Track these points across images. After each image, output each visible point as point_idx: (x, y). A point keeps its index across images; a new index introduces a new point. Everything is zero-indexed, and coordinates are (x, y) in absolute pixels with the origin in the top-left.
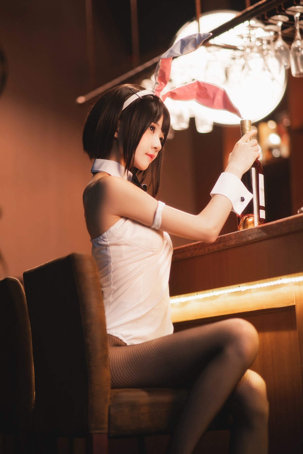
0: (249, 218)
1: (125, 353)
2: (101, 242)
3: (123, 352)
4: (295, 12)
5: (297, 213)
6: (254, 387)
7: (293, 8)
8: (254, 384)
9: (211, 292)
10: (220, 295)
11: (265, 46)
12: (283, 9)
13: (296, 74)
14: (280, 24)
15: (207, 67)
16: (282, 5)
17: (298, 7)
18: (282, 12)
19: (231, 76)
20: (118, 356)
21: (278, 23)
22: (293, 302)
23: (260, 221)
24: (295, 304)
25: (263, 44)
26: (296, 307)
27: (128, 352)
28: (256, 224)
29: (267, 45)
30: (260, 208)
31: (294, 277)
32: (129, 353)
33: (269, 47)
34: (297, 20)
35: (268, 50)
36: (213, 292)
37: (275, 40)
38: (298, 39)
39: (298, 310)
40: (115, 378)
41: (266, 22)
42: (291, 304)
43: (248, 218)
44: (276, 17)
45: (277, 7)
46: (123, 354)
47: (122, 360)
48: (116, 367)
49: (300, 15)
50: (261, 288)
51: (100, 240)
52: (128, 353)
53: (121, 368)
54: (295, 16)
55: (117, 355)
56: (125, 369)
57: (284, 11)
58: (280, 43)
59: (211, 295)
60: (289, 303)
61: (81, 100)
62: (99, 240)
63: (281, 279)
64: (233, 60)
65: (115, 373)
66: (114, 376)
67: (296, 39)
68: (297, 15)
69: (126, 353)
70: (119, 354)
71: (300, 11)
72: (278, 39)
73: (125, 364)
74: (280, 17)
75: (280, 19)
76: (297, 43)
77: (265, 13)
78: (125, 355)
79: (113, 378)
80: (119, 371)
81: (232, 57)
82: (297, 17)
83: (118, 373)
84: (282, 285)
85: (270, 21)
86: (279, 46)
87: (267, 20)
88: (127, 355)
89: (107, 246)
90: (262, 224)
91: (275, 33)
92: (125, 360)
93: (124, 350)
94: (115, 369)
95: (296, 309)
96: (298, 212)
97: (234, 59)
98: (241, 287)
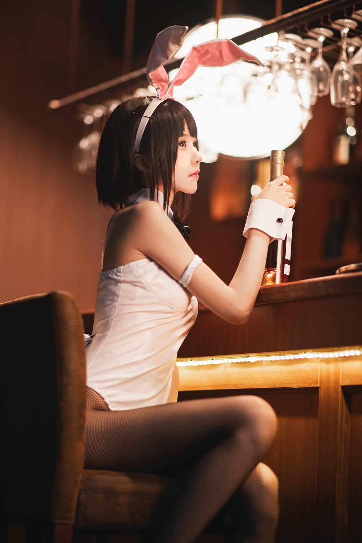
0: (269, 272)
1: (105, 419)
2: (112, 275)
3: (102, 419)
4: (343, 26)
5: (334, 273)
6: (264, 484)
7: (341, 21)
8: (265, 481)
9: (210, 360)
10: (220, 364)
11: (298, 65)
12: (330, 21)
13: (337, 103)
14: (322, 39)
15: (222, 82)
16: (329, 15)
17: (347, 21)
18: (327, 26)
19: (250, 96)
20: (95, 423)
21: (319, 37)
22: (317, 384)
23: (283, 279)
24: (318, 386)
25: (294, 61)
26: (320, 390)
27: (108, 419)
28: (278, 282)
29: (301, 63)
30: (284, 261)
31: (322, 352)
32: (110, 420)
33: (302, 66)
34: (344, 37)
35: (302, 70)
36: (212, 359)
37: (313, 58)
38: (344, 61)
39: (321, 393)
40: (90, 451)
41: (305, 34)
42: (313, 385)
43: (267, 273)
44: (317, 30)
45: (321, 18)
46: (102, 421)
47: (100, 429)
48: (92, 437)
49: (349, 31)
50: (276, 361)
51: (113, 273)
52: (108, 421)
53: (99, 438)
54: (342, 31)
55: (94, 421)
56: (103, 441)
57: (330, 24)
58: (319, 62)
59: (210, 363)
60: (311, 384)
61: (55, 104)
62: (111, 273)
63: (305, 353)
64: (254, 78)
65: (91, 444)
66: (89, 449)
67: (340, 60)
68: (345, 31)
69: (106, 421)
70: (97, 420)
71: (349, 26)
72: (317, 57)
73: (104, 434)
74: (322, 30)
75: (323, 34)
76: (341, 65)
77: (306, 23)
78: (104, 422)
79: (88, 451)
80: (95, 443)
81: (255, 73)
82: (344, 33)
83: (94, 445)
84: (305, 360)
85: (311, 34)
86: (318, 66)
87: (306, 32)
88: (107, 422)
89: (117, 282)
90: (285, 282)
91: (313, 49)
92: (105, 430)
93: (104, 417)
94: (91, 440)
95: (319, 392)
96: (337, 272)
97: (255, 75)
98: (250, 358)
